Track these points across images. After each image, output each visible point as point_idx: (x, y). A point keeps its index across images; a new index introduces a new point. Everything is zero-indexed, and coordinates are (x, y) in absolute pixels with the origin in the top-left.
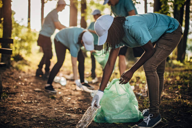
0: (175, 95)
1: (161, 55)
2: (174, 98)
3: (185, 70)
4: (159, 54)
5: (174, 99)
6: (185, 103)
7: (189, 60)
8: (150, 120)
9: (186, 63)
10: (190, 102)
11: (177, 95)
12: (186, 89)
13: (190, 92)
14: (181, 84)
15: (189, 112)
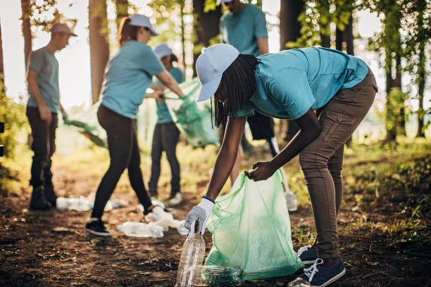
0: (353, 217)
1: (333, 136)
2: (353, 222)
3: (360, 164)
4: (331, 132)
5: (354, 224)
6: (379, 230)
7: (361, 140)
8: (317, 270)
9: (357, 148)
10: (389, 227)
11: (356, 214)
12: (372, 200)
13: (381, 206)
14: (360, 192)
15: (391, 245)
